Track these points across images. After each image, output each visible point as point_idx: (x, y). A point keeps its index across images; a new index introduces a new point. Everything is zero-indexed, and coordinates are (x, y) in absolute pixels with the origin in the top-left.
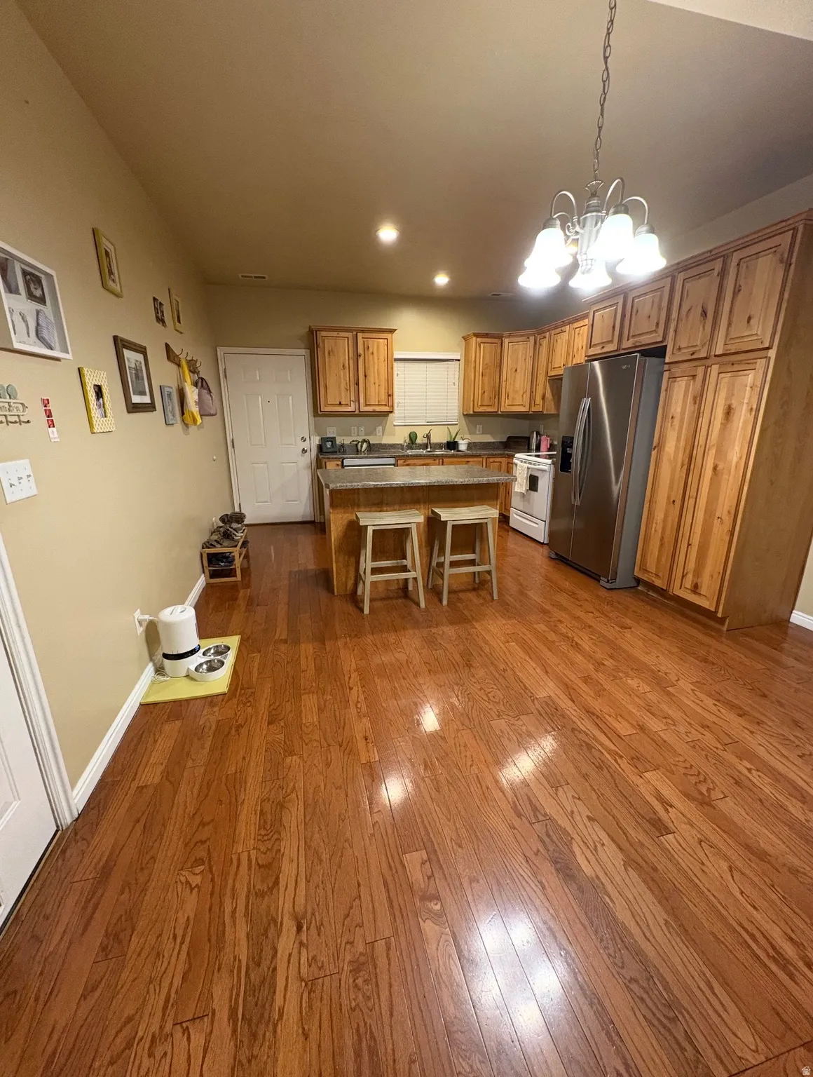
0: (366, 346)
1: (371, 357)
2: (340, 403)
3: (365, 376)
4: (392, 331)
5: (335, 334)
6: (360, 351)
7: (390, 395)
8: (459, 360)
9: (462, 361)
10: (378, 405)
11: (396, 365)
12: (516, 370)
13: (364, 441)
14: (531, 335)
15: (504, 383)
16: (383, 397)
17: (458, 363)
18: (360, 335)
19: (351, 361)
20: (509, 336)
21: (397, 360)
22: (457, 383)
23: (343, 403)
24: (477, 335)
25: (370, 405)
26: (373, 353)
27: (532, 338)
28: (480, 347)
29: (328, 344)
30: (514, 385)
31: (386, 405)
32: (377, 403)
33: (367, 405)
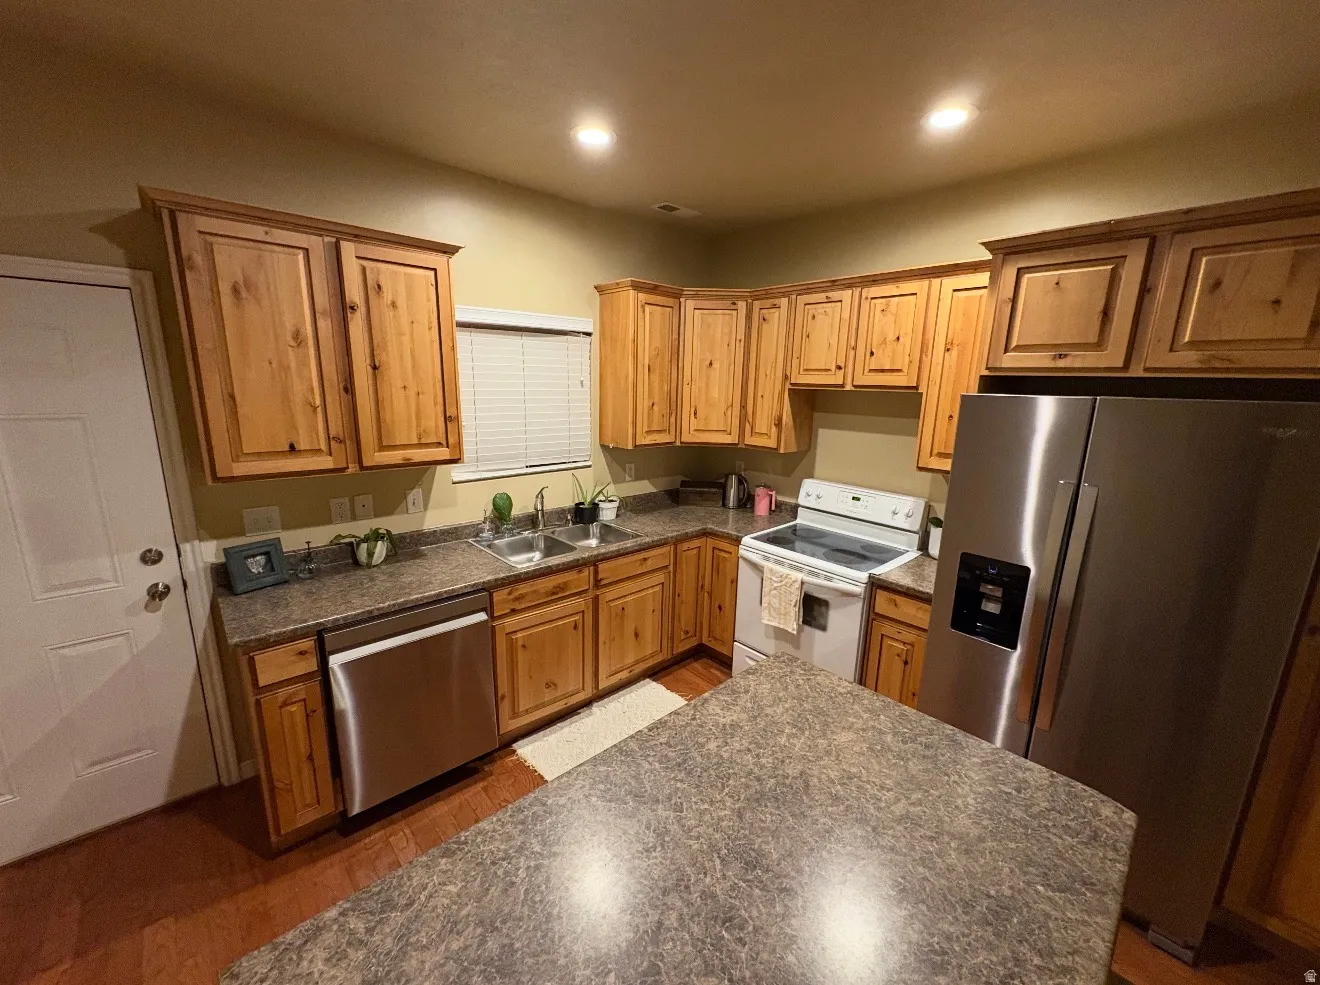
0: (370, 283)
1: (389, 314)
2: (292, 447)
3: (375, 368)
4: (449, 250)
5: (257, 232)
6: (354, 292)
7: (451, 419)
8: (589, 334)
9: (596, 337)
10: (420, 445)
11: (463, 338)
12: (711, 364)
13: (376, 536)
14: (741, 298)
15: (686, 389)
16: (433, 421)
17: (588, 339)
18: (348, 249)
19: (321, 323)
20: (695, 296)
21: (465, 325)
22: (587, 383)
23: (302, 445)
24: (637, 287)
25: (394, 447)
26: (394, 305)
27: (742, 305)
28: (644, 312)
29: (231, 261)
30: (707, 393)
31: (439, 444)
32: (416, 442)
33: (382, 448)
